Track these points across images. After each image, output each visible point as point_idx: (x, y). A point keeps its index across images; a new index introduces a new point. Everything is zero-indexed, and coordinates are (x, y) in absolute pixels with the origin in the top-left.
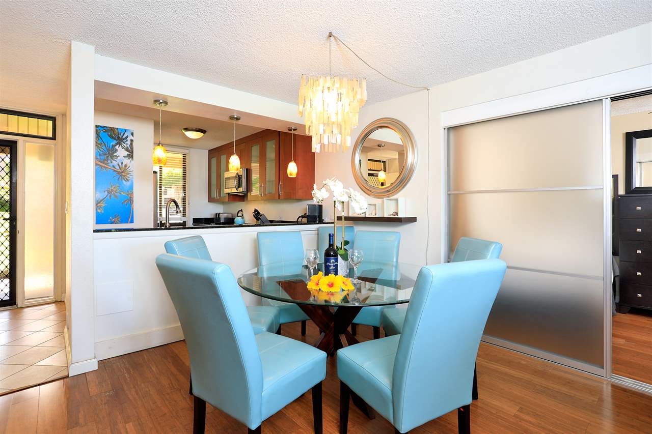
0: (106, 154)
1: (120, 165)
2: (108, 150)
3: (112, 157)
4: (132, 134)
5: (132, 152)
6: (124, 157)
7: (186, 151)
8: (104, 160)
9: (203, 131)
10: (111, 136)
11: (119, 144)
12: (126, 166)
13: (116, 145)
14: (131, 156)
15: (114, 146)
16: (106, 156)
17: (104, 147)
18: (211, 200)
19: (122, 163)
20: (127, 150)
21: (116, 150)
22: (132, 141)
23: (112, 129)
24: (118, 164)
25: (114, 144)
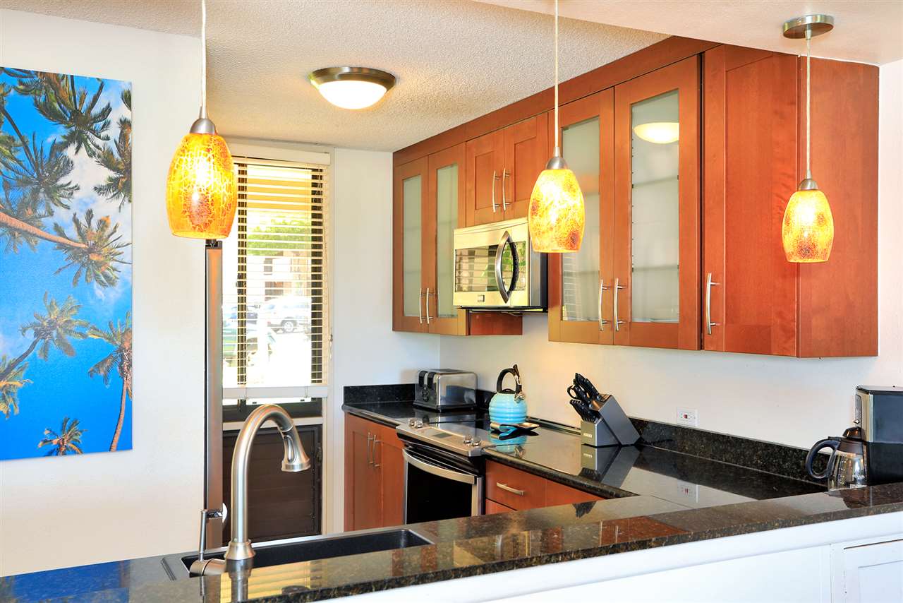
0: (30, 183)
1: (83, 221)
2: (36, 166)
3: (54, 192)
4: (127, 99)
5: (127, 171)
6: (99, 189)
7: (320, 159)
8: (24, 205)
9: (387, 80)
10: (47, 110)
11: (77, 138)
12: (103, 224)
13: (66, 145)
14: (121, 185)
15: (58, 148)
16: (28, 189)
17: (21, 155)
18: (402, 322)
19: (90, 215)
20: (107, 161)
21: (68, 165)
22: (125, 124)
23: (51, 81)
24: (76, 221)
25: (60, 139)
